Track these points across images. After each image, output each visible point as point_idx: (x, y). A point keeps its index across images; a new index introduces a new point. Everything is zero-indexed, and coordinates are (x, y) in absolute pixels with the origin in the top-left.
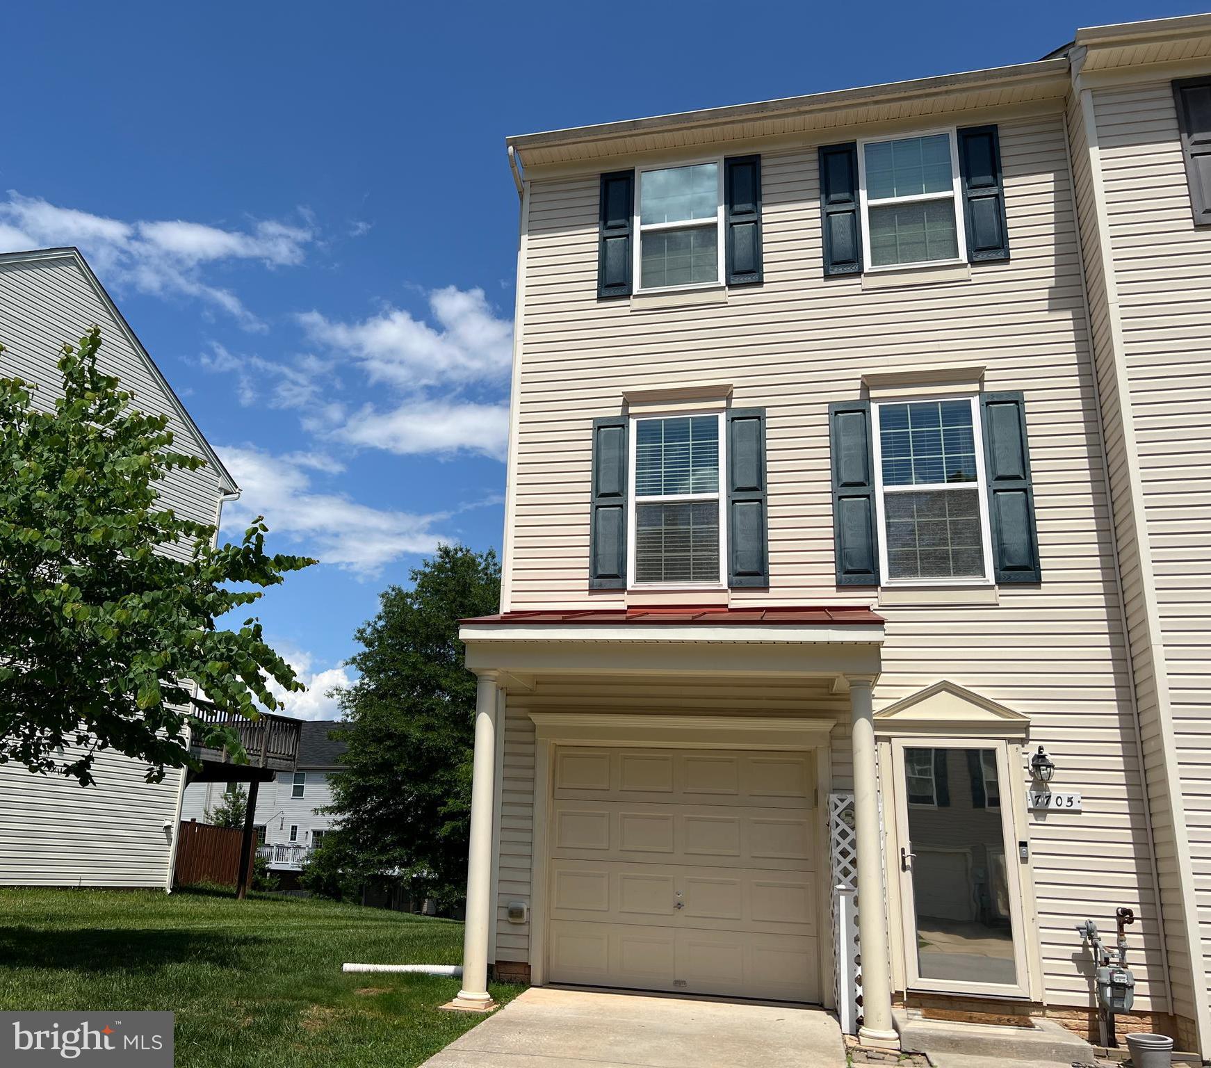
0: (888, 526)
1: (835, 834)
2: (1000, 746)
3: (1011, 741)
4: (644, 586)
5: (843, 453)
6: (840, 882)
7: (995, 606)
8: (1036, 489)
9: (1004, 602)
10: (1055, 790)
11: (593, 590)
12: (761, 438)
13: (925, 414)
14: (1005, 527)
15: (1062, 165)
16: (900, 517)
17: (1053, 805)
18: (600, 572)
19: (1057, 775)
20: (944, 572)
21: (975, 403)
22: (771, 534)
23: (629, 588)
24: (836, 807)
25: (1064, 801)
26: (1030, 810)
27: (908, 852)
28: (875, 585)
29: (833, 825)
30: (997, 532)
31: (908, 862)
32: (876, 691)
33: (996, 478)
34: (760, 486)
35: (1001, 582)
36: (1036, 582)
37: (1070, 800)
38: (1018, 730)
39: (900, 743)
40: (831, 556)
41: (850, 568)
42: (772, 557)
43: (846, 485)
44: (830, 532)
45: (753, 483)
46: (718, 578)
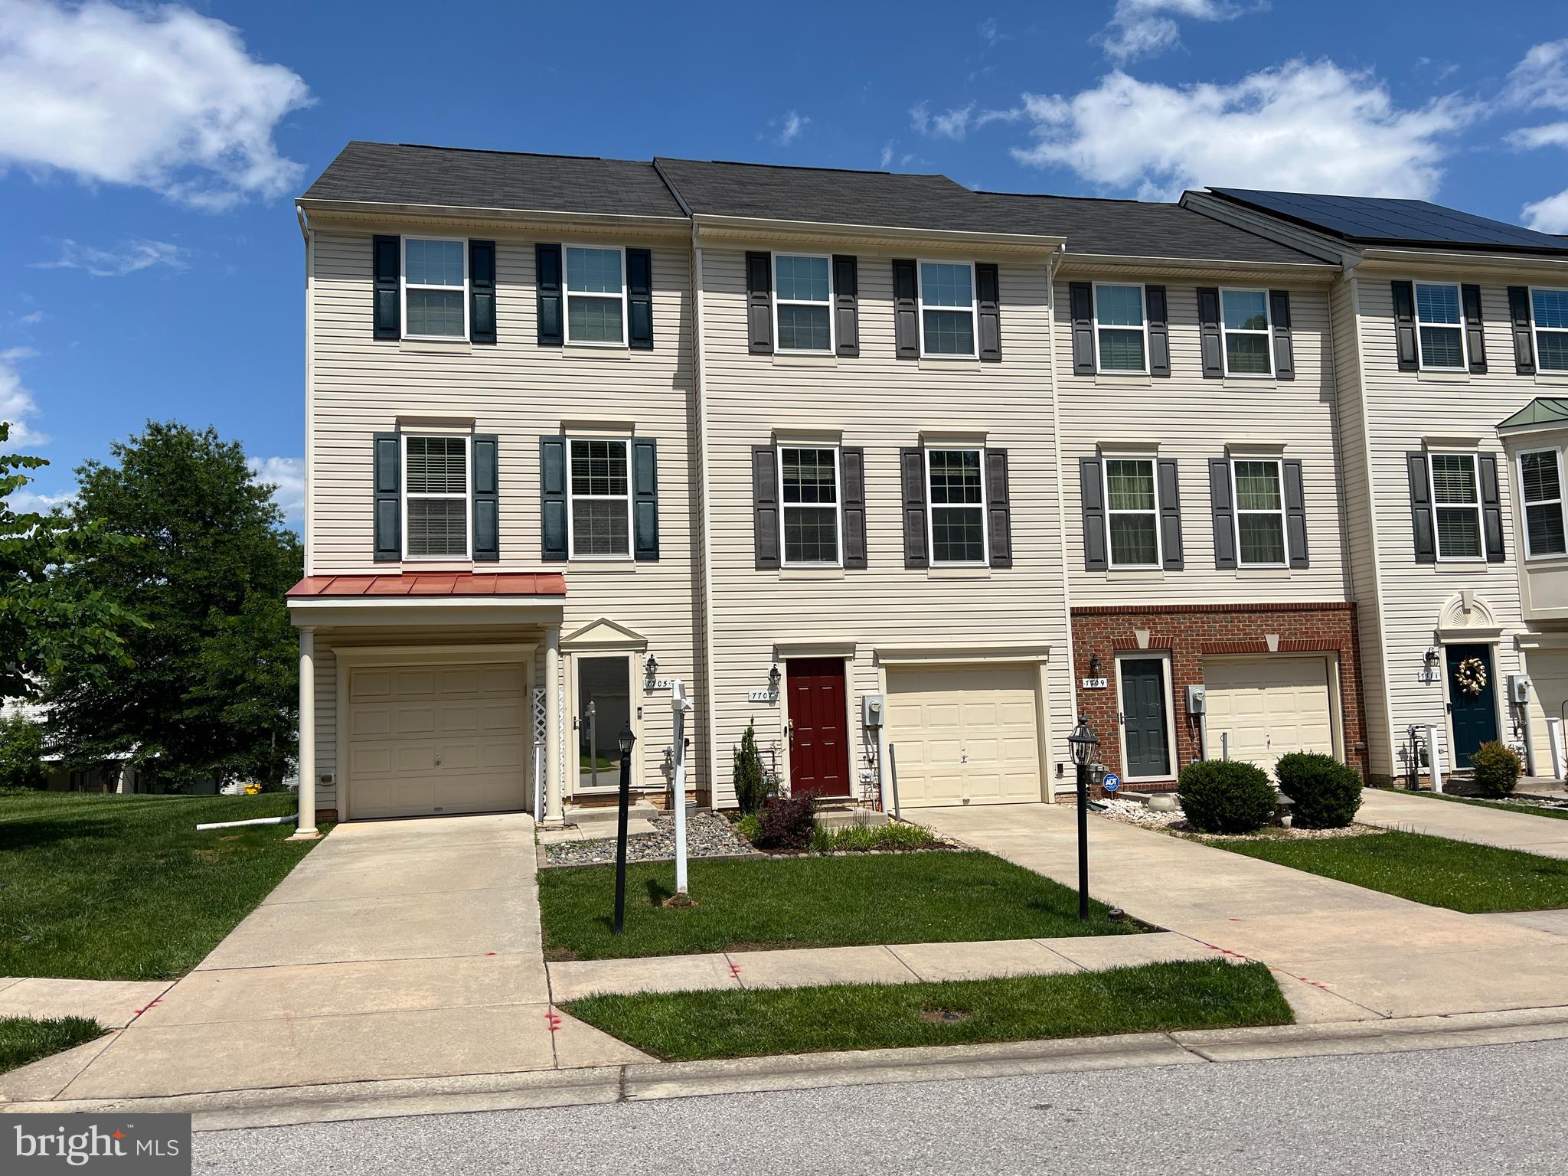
0: (574, 521)
1: (536, 712)
2: (631, 654)
3: (637, 651)
4: (414, 558)
5: (548, 471)
6: (538, 739)
7: (633, 573)
8: (660, 501)
9: (638, 570)
10: (658, 678)
11: (376, 560)
12: (495, 457)
13: (599, 448)
14: (642, 525)
15: (685, 287)
16: (582, 515)
17: (656, 686)
18: (382, 547)
19: (659, 669)
20: (606, 551)
21: (629, 443)
22: (501, 524)
23: (403, 559)
24: (537, 696)
25: (663, 684)
26: (644, 690)
27: (577, 719)
28: (565, 558)
29: (535, 707)
30: (637, 527)
31: (577, 724)
32: (563, 625)
33: (638, 493)
34: (494, 490)
35: (638, 558)
36: (656, 558)
37: (665, 683)
38: (641, 645)
39: (576, 656)
40: (539, 539)
41: (550, 547)
42: (501, 539)
43: (549, 493)
44: (539, 524)
45: (490, 489)
46: (465, 553)
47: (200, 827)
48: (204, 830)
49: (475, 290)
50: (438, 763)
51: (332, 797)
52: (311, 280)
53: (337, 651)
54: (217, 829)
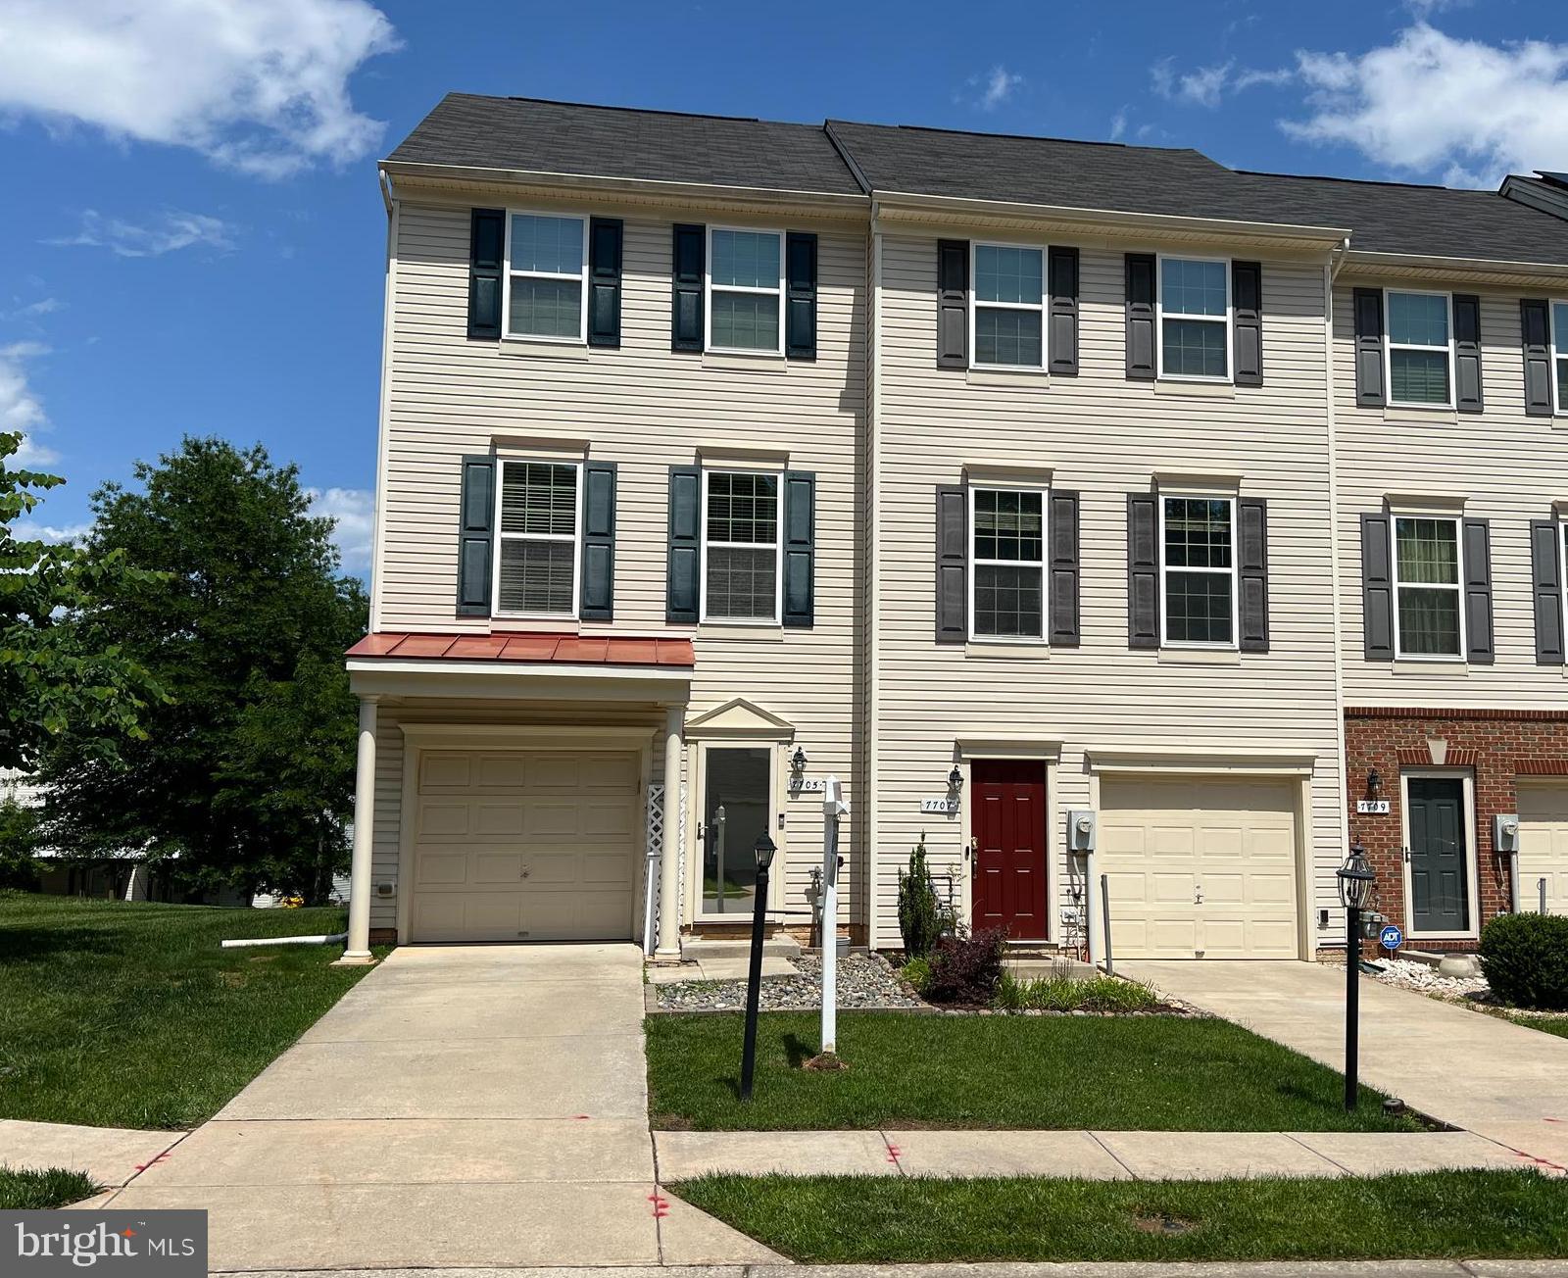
0: (709, 574)
1: (651, 814)
2: (773, 746)
3: (781, 743)
4: (506, 614)
5: (678, 510)
6: (651, 850)
7: (780, 642)
8: (817, 553)
9: (787, 639)
10: (806, 777)
11: (459, 616)
12: (612, 490)
13: (743, 483)
14: (793, 582)
15: (860, 282)
16: (718, 567)
17: (804, 788)
18: (467, 600)
19: (808, 766)
20: (747, 614)
21: (781, 478)
22: (617, 575)
23: (493, 615)
24: (653, 794)
25: (812, 786)
26: (789, 792)
27: (703, 825)
28: (695, 621)
29: (650, 808)
30: (787, 585)
31: (702, 833)
32: (690, 706)
33: (789, 541)
34: (610, 532)
35: (787, 623)
36: (810, 625)
37: (815, 784)
38: (786, 735)
39: (704, 745)
40: (663, 596)
41: (677, 607)
42: (616, 594)
43: (678, 537)
44: (664, 576)
45: (604, 530)
46: (571, 609)
47: (226, 943)
48: (230, 948)
49: (597, 281)
50: (525, 875)
51: (390, 913)
52: (393, 262)
53: (406, 728)
54: (247, 947)
